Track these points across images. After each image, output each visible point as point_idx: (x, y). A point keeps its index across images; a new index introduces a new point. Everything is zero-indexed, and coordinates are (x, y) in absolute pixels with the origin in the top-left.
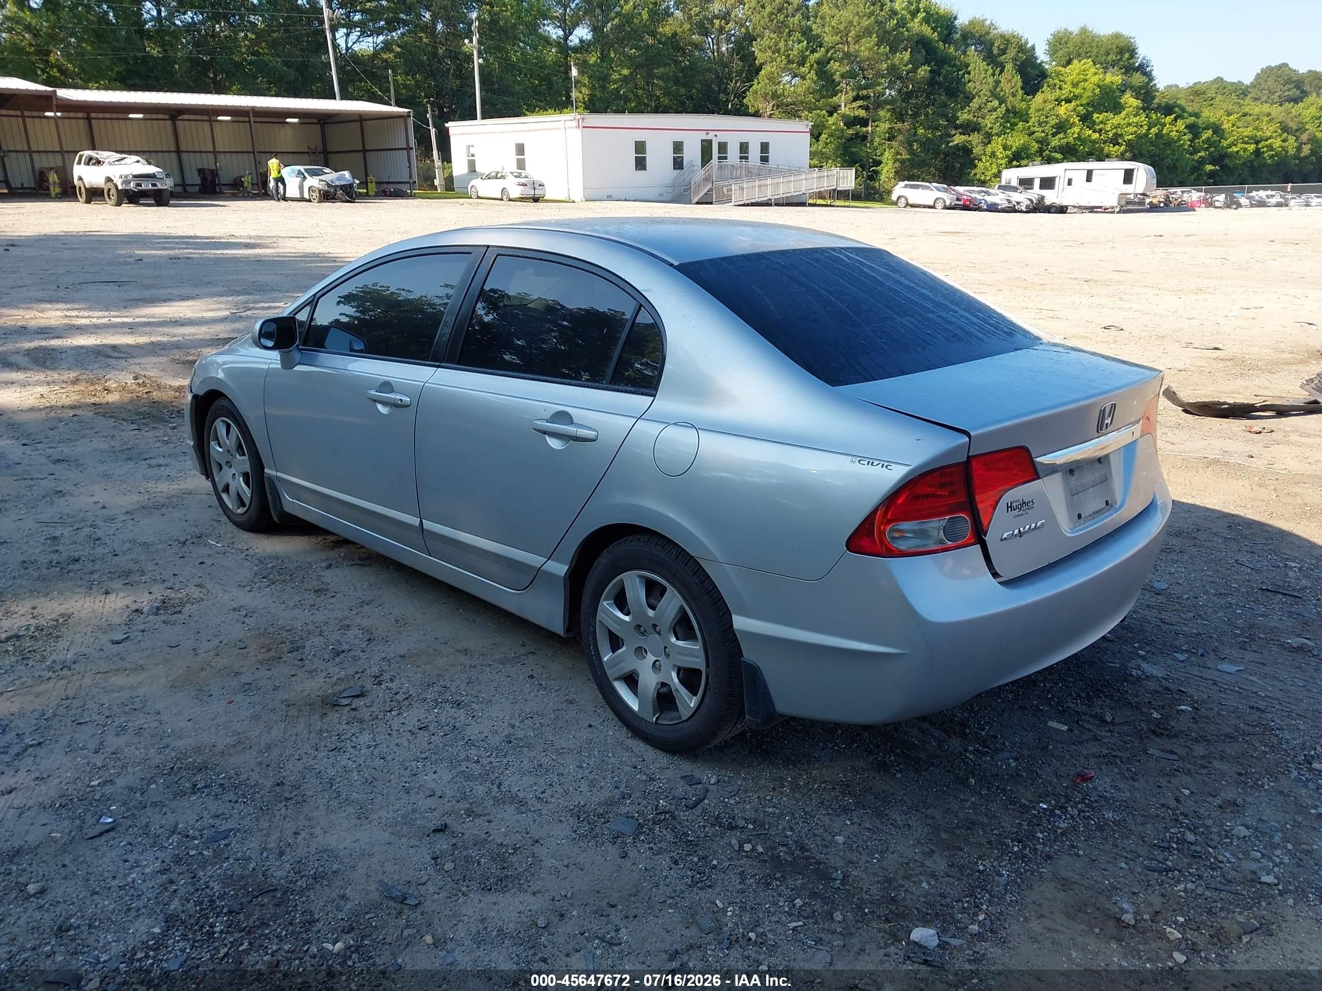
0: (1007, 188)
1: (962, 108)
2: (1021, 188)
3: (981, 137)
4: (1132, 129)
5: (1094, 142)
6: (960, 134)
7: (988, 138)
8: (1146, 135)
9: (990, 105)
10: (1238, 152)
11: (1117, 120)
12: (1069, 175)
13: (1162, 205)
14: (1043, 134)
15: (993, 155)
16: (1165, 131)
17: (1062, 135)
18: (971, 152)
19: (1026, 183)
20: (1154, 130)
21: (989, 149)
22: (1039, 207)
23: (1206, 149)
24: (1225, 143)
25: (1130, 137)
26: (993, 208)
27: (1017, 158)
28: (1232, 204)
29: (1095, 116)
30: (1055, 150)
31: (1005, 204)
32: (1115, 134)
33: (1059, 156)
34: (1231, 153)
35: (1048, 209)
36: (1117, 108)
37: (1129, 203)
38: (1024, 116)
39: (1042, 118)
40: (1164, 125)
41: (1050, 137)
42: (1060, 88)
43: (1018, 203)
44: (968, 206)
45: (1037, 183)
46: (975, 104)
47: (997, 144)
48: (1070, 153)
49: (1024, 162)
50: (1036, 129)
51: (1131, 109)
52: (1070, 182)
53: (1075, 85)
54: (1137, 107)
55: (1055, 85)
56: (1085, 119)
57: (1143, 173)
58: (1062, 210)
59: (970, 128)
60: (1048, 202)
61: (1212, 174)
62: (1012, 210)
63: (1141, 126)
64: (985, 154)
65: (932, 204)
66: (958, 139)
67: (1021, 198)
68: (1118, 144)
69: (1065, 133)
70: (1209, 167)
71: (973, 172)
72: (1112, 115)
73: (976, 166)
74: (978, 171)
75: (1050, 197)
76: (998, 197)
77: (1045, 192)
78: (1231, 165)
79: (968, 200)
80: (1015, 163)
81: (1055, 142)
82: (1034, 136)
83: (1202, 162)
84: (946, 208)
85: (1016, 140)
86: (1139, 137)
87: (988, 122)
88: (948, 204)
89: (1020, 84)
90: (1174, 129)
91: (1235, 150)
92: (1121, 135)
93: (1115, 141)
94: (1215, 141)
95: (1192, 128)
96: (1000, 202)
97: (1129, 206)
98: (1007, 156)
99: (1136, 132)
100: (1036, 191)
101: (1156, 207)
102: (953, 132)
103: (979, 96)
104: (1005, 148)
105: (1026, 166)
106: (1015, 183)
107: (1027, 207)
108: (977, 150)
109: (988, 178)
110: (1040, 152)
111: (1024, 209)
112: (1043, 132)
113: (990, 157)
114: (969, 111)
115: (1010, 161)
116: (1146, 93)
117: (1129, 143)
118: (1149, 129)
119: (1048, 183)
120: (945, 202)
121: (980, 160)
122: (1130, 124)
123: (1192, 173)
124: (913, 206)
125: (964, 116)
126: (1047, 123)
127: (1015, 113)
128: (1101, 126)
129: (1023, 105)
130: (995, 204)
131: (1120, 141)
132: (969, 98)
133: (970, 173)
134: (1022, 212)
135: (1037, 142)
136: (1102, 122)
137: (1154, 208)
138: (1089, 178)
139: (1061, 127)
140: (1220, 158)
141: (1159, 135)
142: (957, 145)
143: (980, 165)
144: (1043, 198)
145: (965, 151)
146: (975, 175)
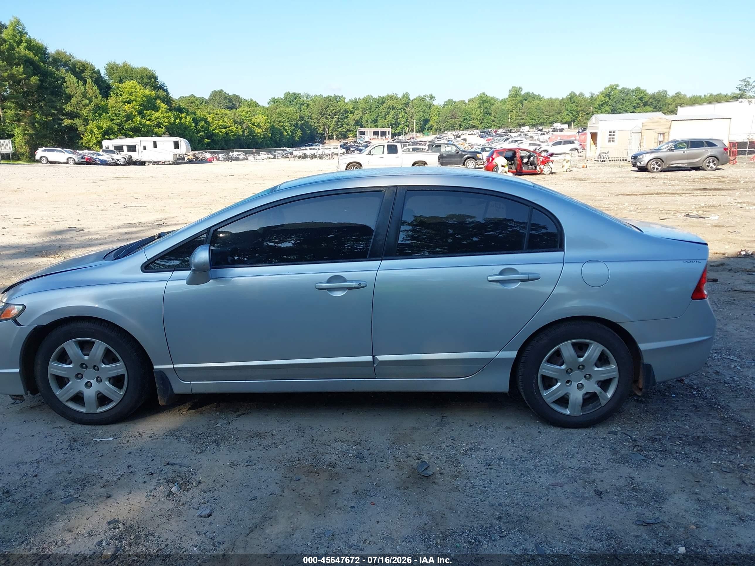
0: (107, 151)
1: (66, 103)
2: (117, 152)
3: (81, 121)
4: (166, 120)
5: (148, 126)
6: (68, 119)
7: (86, 122)
8: (174, 123)
9: (83, 102)
10: (218, 133)
11: (157, 114)
12: (144, 144)
13: (194, 160)
14: (119, 121)
15: (92, 132)
16: (182, 121)
17: (130, 122)
18: (77, 130)
19: (119, 149)
20: (178, 121)
21: (88, 128)
22: (130, 162)
23: (203, 131)
24: (211, 128)
25: (166, 124)
26: (104, 163)
27: (108, 134)
28: (229, 159)
29: (145, 112)
30: (127, 129)
31: (111, 161)
32: (158, 122)
33: (131, 133)
34: (215, 133)
35: (135, 163)
36: (156, 109)
37: (178, 159)
38: (105, 110)
39: (117, 112)
40: (181, 118)
41: (123, 122)
42: (121, 95)
43: (118, 160)
44: (89, 162)
45: (125, 148)
46: (74, 100)
47: (92, 125)
48: (138, 132)
49: (112, 136)
50: (115, 118)
51: (163, 109)
52: (145, 148)
53: (130, 94)
54: (166, 108)
55: (117, 93)
56: (140, 113)
57: (183, 143)
58: (143, 163)
59: (72, 115)
60: (134, 159)
61: (208, 144)
62: (115, 164)
63: (171, 118)
64: (86, 131)
65: (66, 161)
66: (67, 122)
67: (117, 156)
68: (160, 127)
69: (132, 120)
70: (206, 140)
71: (80, 142)
72: (153, 112)
73: (82, 138)
74: (83, 141)
75: (135, 156)
76: (105, 157)
77: (131, 154)
78: (216, 139)
79: (88, 159)
80: (106, 137)
81: (127, 125)
82: (114, 121)
83: (202, 138)
84: (76, 163)
85: (105, 124)
86: (171, 124)
87: (84, 112)
88: (76, 161)
89: (98, 91)
90: (187, 120)
91: (217, 132)
92: (162, 123)
93: (158, 125)
94: (206, 128)
95: (194, 120)
96: (107, 160)
97: (179, 161)
98: (101, 133)
99: (168, 122)
100: (126, 153)
101: (192, 161)
102: (63, 117)
103: (76, 97)
104: (99, 128)
105: (113, 139)
106: (111, 148)
107: (123, 162)
108: (81, 129)
109: (91, 146)
110: (120, 131)
111: (122, 163)
112: (118, 119)
113: (90, 133)
114: (71, 105)
115: (103, 136)
116: (167, 100)
117: (166, 127)
118: (175, 120)
119: (132, 148)
120: (75, 160)
121: (84, 134)
122: (164, 117)
123: (199, 143)
124: (51, 163)
125: (68, 108)
126: (120, 114)
127: (99, 108)
128: (149, 117)
129: (103, 103)
130: (105, 161)
131: (161, 126)
132: (69, 98)
133: (78, 143)
134: (121, 165)
135: (117, 125)
136: (149, 115)
137: (190, 162)
138: (155, 146)
139: (129, 117)
140: (210, 136)
141: (180, 124)
142: (66, 125)
143: (84, 137)
144: (131, 157)
145: (72, 129)
146: (82, 143)
